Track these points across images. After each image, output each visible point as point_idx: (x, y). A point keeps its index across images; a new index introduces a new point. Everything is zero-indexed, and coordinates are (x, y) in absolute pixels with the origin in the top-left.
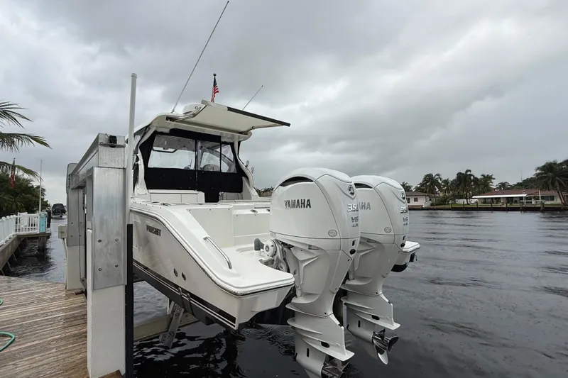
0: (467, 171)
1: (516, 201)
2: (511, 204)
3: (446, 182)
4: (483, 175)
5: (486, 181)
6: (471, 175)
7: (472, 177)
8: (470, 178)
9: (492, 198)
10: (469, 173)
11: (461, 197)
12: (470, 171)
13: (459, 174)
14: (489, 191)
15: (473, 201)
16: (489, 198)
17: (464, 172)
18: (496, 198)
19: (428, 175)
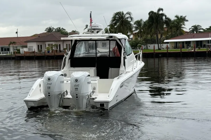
0: (159, 10)
1: (205, 46)
2: (199, 48)
3: (138, 23)
4: (177, 17)
5: (178, 23)
6: (163, 15)
7: (164, 18)
8: (162, 19)
9: (183, 42)
10: (161, 12)
11: (153, 42)
12: (162, 10)
13: (151, 14)
14: (181, 34)
15: (164, 46)
16: (180, 42)
17: (156, 11)
18: (186, 42)
19: (117, 14)
